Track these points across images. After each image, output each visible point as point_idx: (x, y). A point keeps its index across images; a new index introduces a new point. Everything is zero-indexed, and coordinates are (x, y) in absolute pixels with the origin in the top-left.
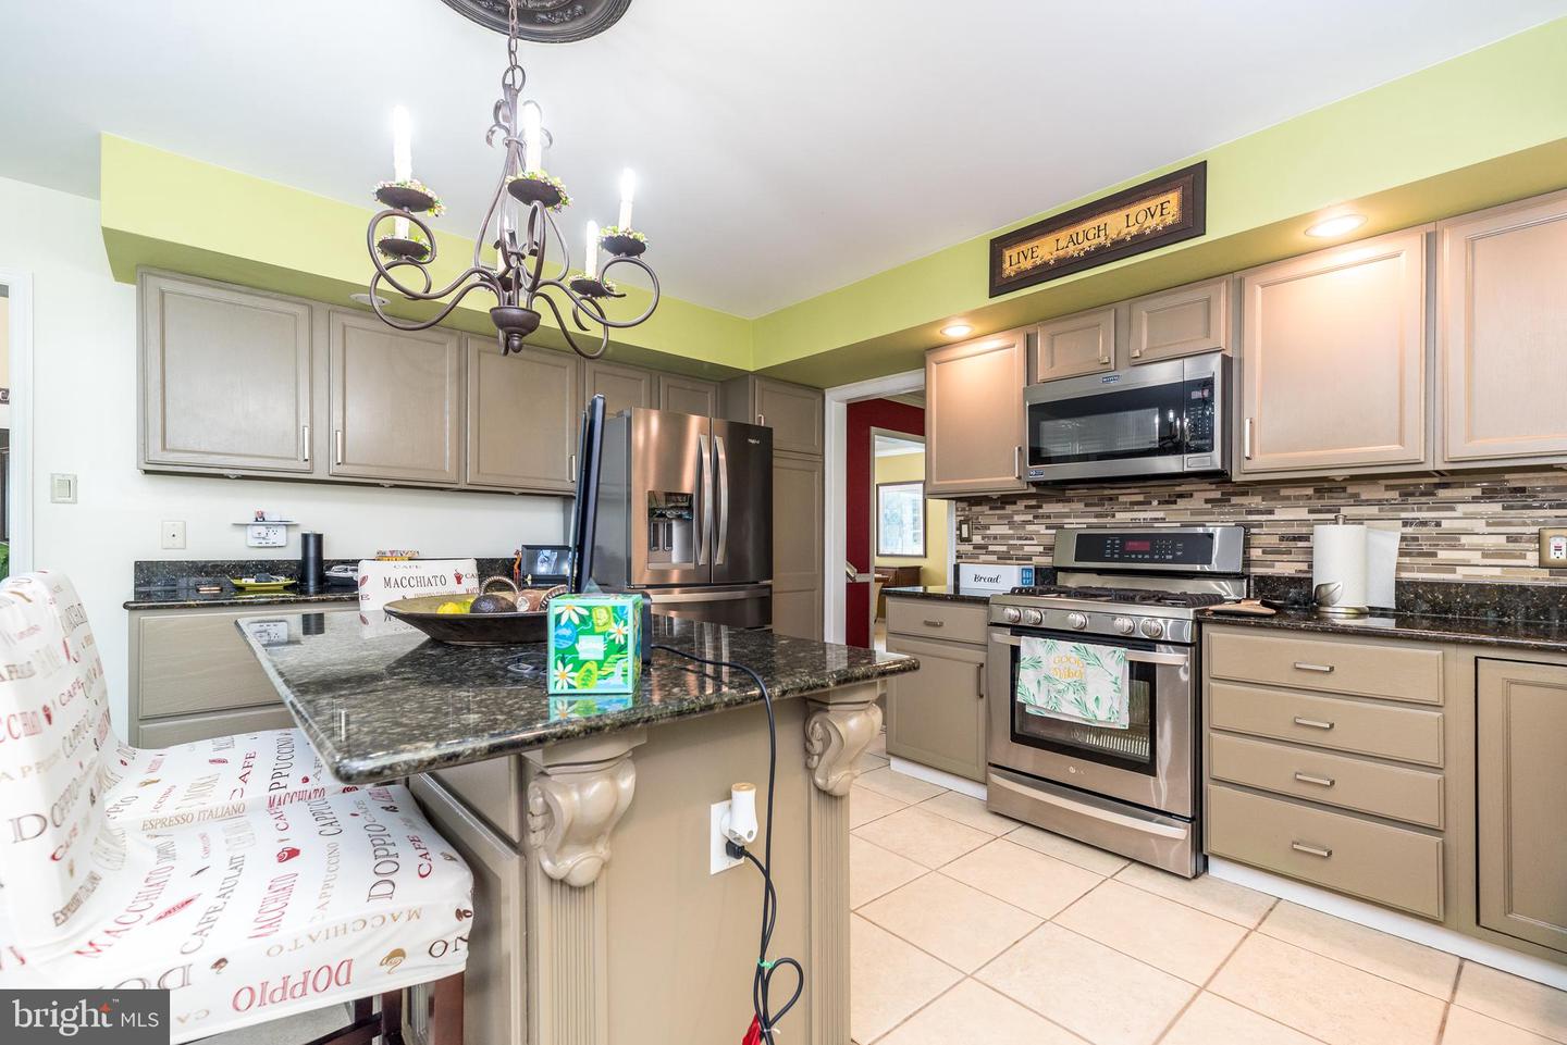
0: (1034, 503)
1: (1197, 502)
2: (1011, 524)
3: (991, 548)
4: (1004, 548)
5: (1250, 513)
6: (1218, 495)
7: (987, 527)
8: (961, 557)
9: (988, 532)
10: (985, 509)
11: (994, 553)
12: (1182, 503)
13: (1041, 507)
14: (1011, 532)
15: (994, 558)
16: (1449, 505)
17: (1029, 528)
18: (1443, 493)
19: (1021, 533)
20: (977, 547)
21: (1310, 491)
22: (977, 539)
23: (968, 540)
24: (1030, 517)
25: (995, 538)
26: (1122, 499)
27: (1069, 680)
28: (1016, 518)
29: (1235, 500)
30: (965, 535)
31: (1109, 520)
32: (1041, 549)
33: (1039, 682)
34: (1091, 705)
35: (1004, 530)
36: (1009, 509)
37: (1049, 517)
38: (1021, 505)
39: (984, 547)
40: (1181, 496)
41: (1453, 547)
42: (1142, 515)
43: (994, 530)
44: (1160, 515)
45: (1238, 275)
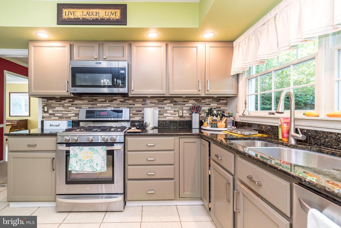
0: (71, 100)
1: (118, 102)
2: (64, 107)
3: (56, 115)
4: (61, 115)
5: (130, 105)
6: (122, 100)
7: (54, 108)
8: (44, 118)
9: (55, 109)
10: (54, 101)
11: (57, 116)
12: (114, 102)
13: (74, 101)
14: (63, 109)
15: (57, 118)
16: (165, 104)
17: (70, 108)
18: (165, 101)
19: (68, 110)
20: (50, 114)
21: (142, 100)
22: (51, 112)
23: (47, 112)
24: (70, 105)
25: (58, 111)
26: (99, 100)
27: (87, 160)
28: (65, 105)
29: (127, 101)
30: (46, 110)
31: (95, 106)
32: (74, 115)
33: (77, 162)
34: (95, 167)
35: (61, 109)
36: (63, 102)
37: (77, 105)
38: (67, 101)
39: (54, 114)
40: (114, 100)
41: (166, 113)
42: (104, 105)
43: (57, 109)
44: (109, 105)
45: (130, 42)
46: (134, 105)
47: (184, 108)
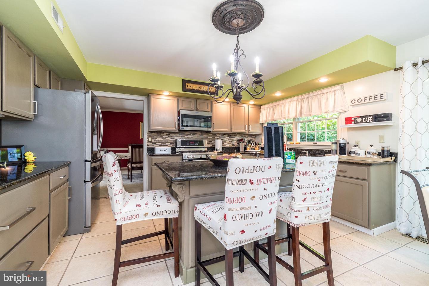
0: (168, 133)
1: (198, 135)
3: (157, 143)
4: (161, 143)
5: (205, 137)
6: (201, 134)
7: (156, 138)
8: (148, 146)
9: (156, 140)
10: (156, 134)
11: (157, 144)
12: (196, 135)
13: (170, 134)
14: (162, 140)
15: (158, 146)
16: (225, 137)
17: (167, 139)
18: (225, 136)
19: (165, 140)
20: (153, 143)
21: (212, 134)
22: (153, 141)
23: (151, 142)
24: (167, 137)
25: (158, 141)
26: (186, 134)
28: (164, 136)
29: (203, 135)
30: (150, 140)
31: (184, 138)
32: (170, 143)
35: (161, 139)
36: (162, 134)
37: (171, 137)
38: (165, 134)
39: (155, 143)
40: (196, 134)
41: (226, 143)
42: (189, 137)
43: (158, 139)
44: (192, 137)
45: (211, 101)
46: (208, 137)
47: (235, 140)
